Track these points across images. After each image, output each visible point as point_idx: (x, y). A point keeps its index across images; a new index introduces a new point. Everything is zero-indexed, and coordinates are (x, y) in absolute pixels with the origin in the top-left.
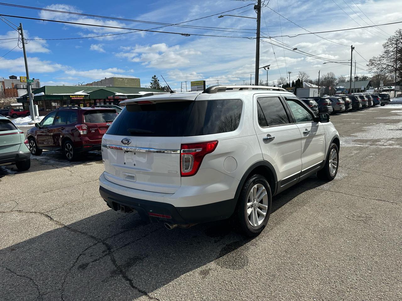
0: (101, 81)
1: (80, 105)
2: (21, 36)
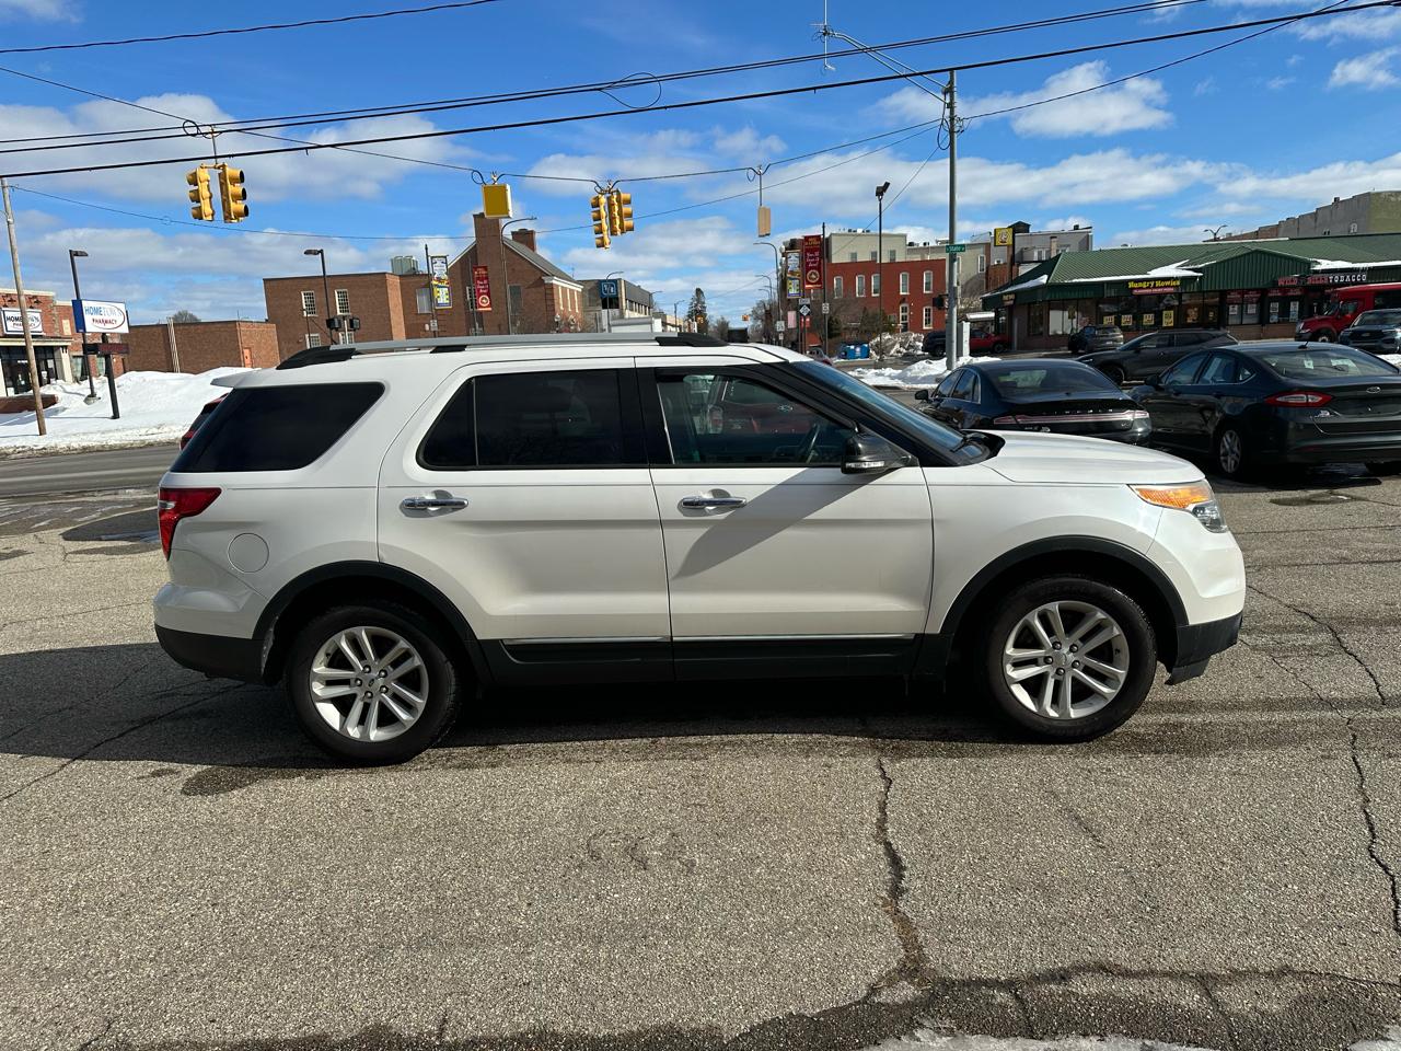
0: (1316, 214)
1: (1165, 312)
2: (948, 111)
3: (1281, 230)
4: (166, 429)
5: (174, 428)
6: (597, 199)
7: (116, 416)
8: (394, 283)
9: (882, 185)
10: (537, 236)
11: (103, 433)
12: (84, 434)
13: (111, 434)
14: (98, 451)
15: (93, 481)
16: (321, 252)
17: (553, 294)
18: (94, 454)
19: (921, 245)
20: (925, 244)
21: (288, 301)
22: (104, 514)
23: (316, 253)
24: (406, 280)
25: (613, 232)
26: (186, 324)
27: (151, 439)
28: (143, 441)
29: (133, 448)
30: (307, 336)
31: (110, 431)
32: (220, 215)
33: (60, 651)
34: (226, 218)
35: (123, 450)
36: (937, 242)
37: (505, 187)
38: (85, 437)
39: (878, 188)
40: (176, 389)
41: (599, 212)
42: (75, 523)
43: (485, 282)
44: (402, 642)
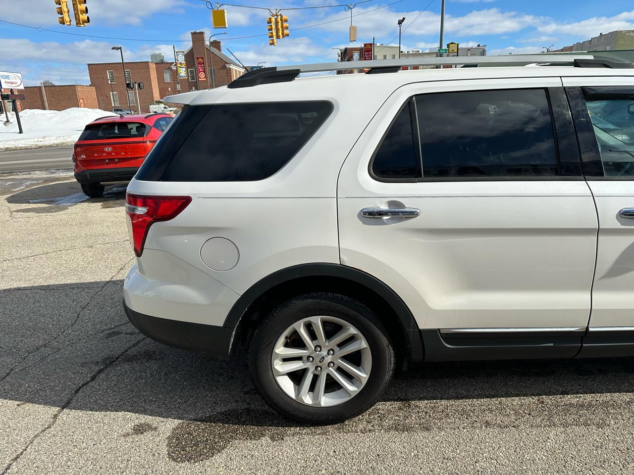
0: (591, 41)
3: (574, 48)
4: (47, 139)
5: (52, 138)
6: (270, 19)
7: (21, 132)
8: (153, 67)
9: (402, 19)
10: (222, 44)
11: (15, 141)
12: (6, 141)
13: (19, 141)
14: (14, 150)
15: (15, 166)
16: (120, 48)
17: (231, 73)
18: (12, 152)
19: (406, 53)
20: (408, 52)
21: (101, 75)
22: (27, 186)
23: (118, 49)
24: (158, 66)
25: (278, 37)
26: (50, 87)
27: (40, 144)
28: (36, 145)
29: (32, 149)
30: (111, 93)
31: (19, 140)
32: (74, 22)
33: (25, 289)
34: (77, 24)
35: (27, 149)
36: (413, 51)
37: (224, 11)
38: (6, 143)
39: (399, 20)
40: (51, 118)
41: (271, 25)
42: (12, 192)
43: (202, 65)
44: (352, 328)
